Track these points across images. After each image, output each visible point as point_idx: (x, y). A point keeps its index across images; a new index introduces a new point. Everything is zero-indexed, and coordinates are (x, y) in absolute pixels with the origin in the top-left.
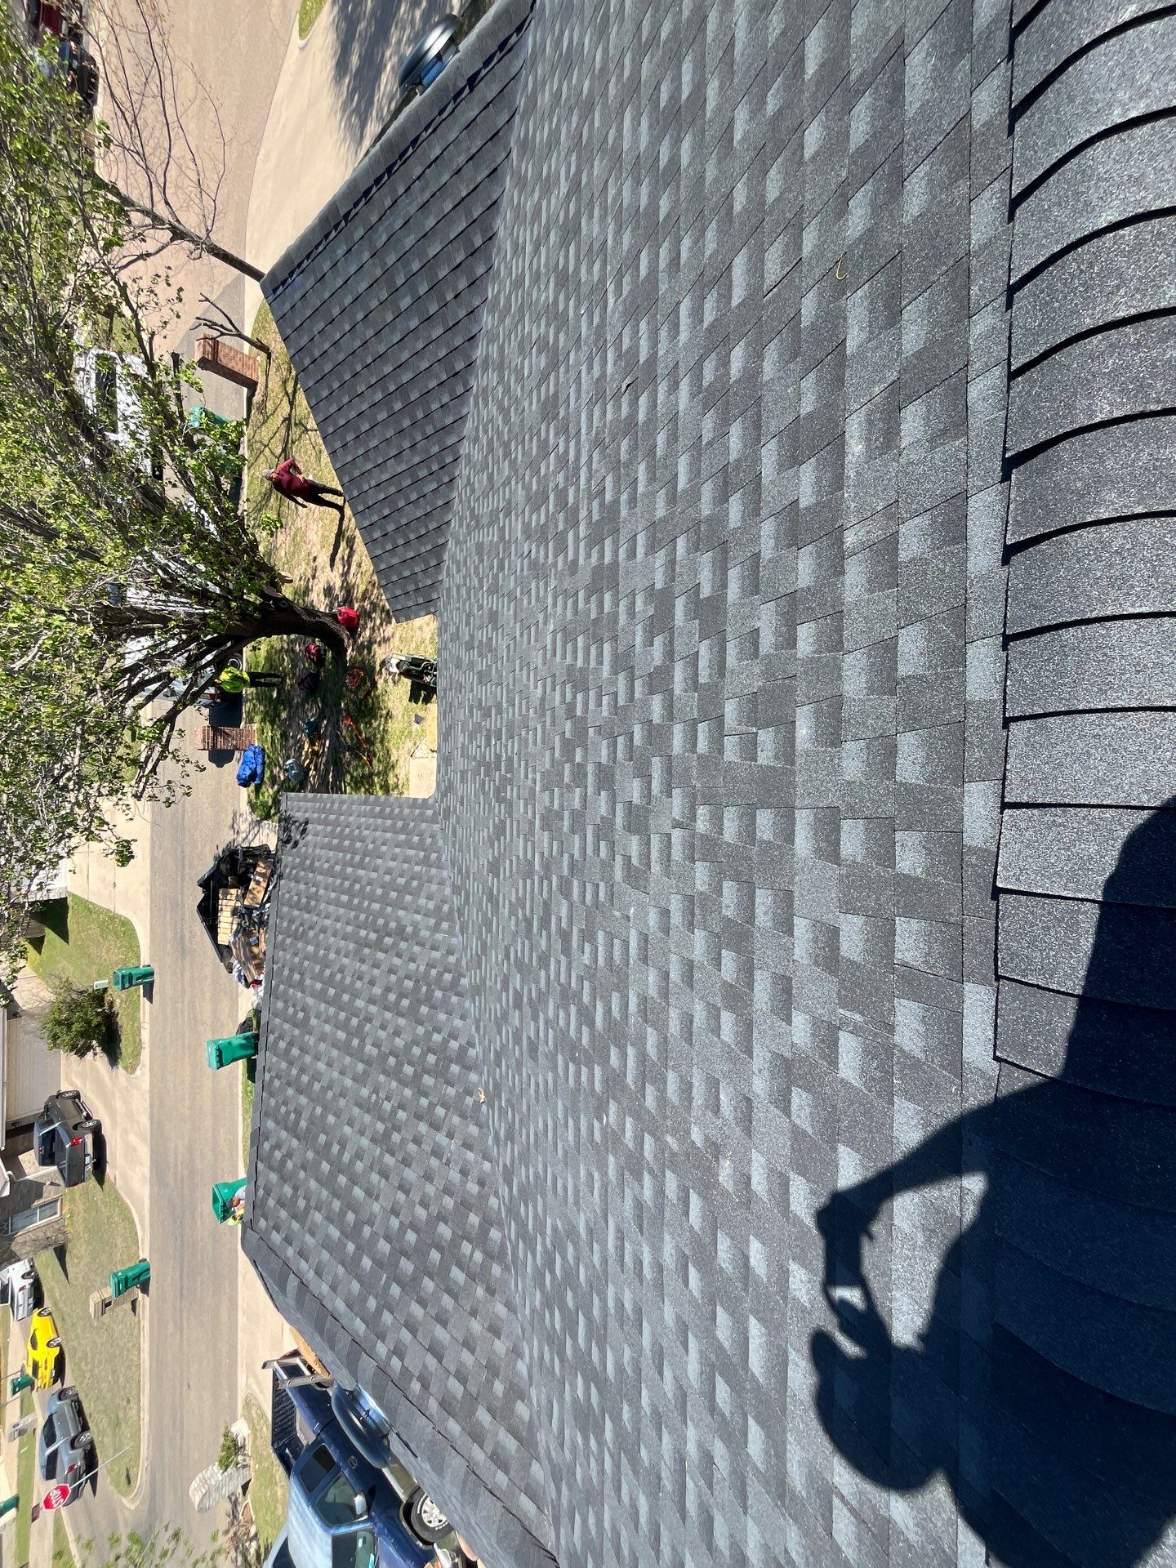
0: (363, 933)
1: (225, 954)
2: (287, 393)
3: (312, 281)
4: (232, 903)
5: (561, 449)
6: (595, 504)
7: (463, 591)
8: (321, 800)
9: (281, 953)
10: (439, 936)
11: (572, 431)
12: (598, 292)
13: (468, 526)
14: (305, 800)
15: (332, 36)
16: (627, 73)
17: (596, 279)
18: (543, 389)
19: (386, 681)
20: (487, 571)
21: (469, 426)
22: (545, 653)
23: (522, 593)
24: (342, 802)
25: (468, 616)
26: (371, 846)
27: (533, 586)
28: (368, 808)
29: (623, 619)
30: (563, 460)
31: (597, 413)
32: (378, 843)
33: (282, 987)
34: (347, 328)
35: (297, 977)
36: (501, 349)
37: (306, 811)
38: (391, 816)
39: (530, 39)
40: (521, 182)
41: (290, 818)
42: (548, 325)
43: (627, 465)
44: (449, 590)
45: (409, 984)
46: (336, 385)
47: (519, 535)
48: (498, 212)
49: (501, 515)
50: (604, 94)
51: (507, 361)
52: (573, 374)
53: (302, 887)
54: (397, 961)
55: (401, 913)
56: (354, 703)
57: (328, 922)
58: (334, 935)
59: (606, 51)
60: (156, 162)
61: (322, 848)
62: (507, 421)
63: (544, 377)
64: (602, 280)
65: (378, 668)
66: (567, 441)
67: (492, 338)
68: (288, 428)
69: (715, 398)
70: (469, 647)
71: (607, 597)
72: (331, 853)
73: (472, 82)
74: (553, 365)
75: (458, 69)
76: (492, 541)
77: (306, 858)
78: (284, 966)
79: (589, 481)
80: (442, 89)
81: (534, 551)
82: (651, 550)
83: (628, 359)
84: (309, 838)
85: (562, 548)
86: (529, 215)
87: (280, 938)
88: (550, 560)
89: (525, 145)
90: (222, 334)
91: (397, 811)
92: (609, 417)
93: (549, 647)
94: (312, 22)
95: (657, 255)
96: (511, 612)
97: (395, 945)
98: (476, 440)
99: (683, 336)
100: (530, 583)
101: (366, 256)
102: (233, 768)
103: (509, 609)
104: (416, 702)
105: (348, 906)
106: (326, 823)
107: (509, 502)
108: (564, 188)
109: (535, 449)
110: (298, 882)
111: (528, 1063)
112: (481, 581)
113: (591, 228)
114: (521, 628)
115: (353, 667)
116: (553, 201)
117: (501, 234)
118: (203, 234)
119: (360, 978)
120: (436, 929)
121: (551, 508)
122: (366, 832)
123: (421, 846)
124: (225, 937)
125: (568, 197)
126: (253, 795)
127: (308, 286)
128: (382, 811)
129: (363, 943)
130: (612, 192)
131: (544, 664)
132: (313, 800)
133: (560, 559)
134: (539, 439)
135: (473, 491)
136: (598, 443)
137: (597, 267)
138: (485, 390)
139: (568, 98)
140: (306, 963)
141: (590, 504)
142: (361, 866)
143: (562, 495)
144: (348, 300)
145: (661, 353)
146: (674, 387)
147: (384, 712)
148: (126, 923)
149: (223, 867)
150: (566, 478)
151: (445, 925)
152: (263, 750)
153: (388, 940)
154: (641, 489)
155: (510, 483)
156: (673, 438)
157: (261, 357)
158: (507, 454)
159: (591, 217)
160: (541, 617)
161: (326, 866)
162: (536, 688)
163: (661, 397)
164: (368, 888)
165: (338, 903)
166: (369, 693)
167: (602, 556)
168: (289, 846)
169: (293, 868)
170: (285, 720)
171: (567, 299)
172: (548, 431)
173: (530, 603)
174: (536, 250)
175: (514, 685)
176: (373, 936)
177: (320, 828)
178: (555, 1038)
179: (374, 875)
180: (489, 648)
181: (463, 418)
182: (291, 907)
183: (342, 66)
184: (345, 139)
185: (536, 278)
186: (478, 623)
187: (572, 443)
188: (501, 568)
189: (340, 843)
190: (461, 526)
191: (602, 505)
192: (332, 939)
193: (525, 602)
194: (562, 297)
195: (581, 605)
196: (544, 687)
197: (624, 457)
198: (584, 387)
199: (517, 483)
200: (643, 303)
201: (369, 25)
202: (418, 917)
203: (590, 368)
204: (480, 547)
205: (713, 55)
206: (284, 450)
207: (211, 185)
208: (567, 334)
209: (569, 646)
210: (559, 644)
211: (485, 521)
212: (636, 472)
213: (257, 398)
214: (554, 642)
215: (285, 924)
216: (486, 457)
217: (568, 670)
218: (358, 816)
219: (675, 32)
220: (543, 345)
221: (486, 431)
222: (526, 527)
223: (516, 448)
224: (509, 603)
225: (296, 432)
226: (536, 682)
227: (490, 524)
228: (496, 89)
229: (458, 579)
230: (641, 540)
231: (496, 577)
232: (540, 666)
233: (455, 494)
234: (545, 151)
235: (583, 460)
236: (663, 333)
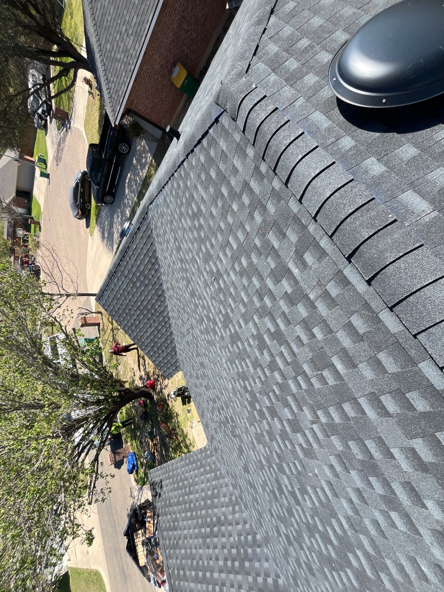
0: (203, 530)
1: (145, 571)
2: (110, 322)
3: (110, 292)
4: (141, 539)
5: (201, 304)
6: (220, 315)
7: (188, 359)
8: (164, 468)
9: (170, 561)
10: (237, 515)
11: (203, 297)
12: (193, 260)
13: (181, 337)
14: (158, 470)
15: (99, 233)
16: (178, 212)
17: (191, 257)
18: (188, 289)
19: (172, 402)
20: (193, 349)
21: (169, 308)
22: (226, 371)
23: (208, 353)
24: (173, 464)
25: (193, 367)
26: (191, 481)
27: (211, 349)
28: (184, 462)
29: (248, 349)
30: (204, 307)
31: (208, 290)
32: (193, 477)
33: (177, 583)
34: (124, 299)
35: (182, 572)
36: (171, 284)
37: (159, 476)
38: (194, 462)
39: (150, 215)
40: (160, 243)
41: (154, 482)
42: (182, 273)
43: (225, 301)
44: (182, 360)
45: (234, 551)
46: (125, 315)
47: (199, 334)
48: (156, 252)
49: (190, 330)
50: (174, 218)
51: (174, 286)
52: (196, 283)
53: (169, 517)
54: (224, 540)
55: (216, 510)
56: (163, 416)
57: (186, 532)
58: (191, 538)
59: (171, 210)
60: (59, 282)
61: (171, 492)
62: (180, 302)
63: (187, 286)
64: (193, 257)
65: (167, 398)
66: (202, 301)
67: (167, 282)
68: (113, 331)
69: (242, 273)
70: (197, 378)
71: (239, 343)
72: (176, 492)
73: (139, 229)
74: (188, 282)
75: (134, 228)
76: (191, 339)
77: (166, 500)
78: (174, 569)
79: (215, 310)
80: (132, 233)
81: (206, 337)
82: (246, 322)
83: (211, 273)
84: (164, 489)
85: (215, 333)
86: (165, 250)
87: (167, 551)
88: (213, 338)
89: (158, 235)
90: (86, 315)
91: (195, 458)
92: (212, 290)
93: (226, 368)
94: (93, 233)
95: (206, 246)
96: (207, 360)
97: (219, 530)
98: (173, 311)
99: (224, 261)
100: (209, 348)
101: (123, 278)
102: (125, 467)
103: (206, 360)
104: (186, 405)
105: (192, 518)
106: (169, 478)
107: (191, 325)
108: (173, 241)
109: (193, 307)
110: (166, 515)
111: (311, 579)
112: (192, 353)
113: (184, 246)
114: (213, 365)
115: (158, 402)
116: (171, 244)
117: (159, 256)
118: (75, 292)
119: (211, 559)
120: (234, 512)
121: (206, 322)
122: (187, 475)
123: (211, 471)
124: (143, 561)
125: (175, 242)
126: (136, 476)
127: (109, 293)
128: (190, 460)
129: (205, 537)
130: (186, 237)
131: (228, 375)
132: (161, 469)
133: (217, 337)
134: (193, 303)
135: (178, 326)
136: (212, 298)
137: (190, 254)
138: (170, 296)
139: (165, 222)
140: (184, 561)
141: (218, 316)
142: (191, 493)
143: (208, 317)
144: (122, 291)
145: (220, 268)
146: (229, 275)
147: (175, 414)
148: (97, 574)
149: (133, 520)
150: (207, 311)
151: (237, 508)
152: (135, 453)
153: (216, 529)
154: (233, 306)
155: (189, 319)
156: (236, 288)
157: (100, 315)
158: (185, 311)
159: (183, 244)
160: (219, 358)
161: (176, 500)
162: (228, 385)
163: (226, 279)
164: (197, 503)
165: (187, 519)
166: (167, 409)
167: (230, 331)
168: (157, 497)
169: (162, 508)
170: (139, 435)
171: (185, 265)
172: (195, 300)
173: (213, 355)
174: (171, 256)
175: (220, 387)
176: (208, 530)
177: (168, 481)
178: (317, 558)
179: (197, 495)
180: (204, 376)
181: (167, 306)
182: (167, 531)
183: (103, 237)
184: (108, 252)
185: (174, 263)
186: (197, 368)
187: (204, 301)
188: (198, 347)
189: (178, 485)
190: (178, 338)
191: (222, 315)
192: (191, 541)
193: (211, 355)
194: (183, 265)
195: (231, 350)
196: (231, 383)
197: (223, 299)
198: (201, 285)
199: (191, 318)
200: (208, 258)
201: (108, 227)
202: (224, 509)
203: (200, 279)
204: (187, 343)
205: (199, 201)
206: (113, 339)
207: (75, 280)
208: (189, 273)
209: (234, 365)
210: (230, 366)
211: (186, 333)
212: (229, 302)
213: (101, 327)
214: (227, 365)
215: (168, 542)
216: (178, 314)
217: (237, 374)
218: (181, 468)
219: (187, 200)
220: (183, 278)
221: (175, 307)
222: (201, 331)
223: (187, 309)
224: (205, 357)
225: (115, 331)
226: (228, 383)
227: (188, 334)
228: (145, 227)
229: (184, 355)
230: (241, 321)
231: (197, 350)
232: (226, 376)
233: (173, 329)
234: (164, 234)
235: (210, 304)
236: (218, 263)
